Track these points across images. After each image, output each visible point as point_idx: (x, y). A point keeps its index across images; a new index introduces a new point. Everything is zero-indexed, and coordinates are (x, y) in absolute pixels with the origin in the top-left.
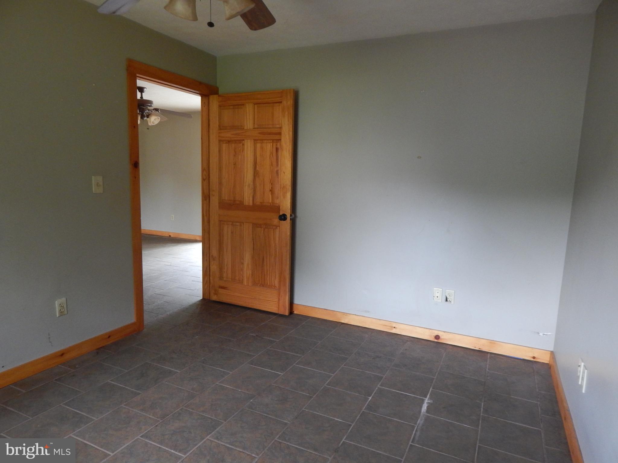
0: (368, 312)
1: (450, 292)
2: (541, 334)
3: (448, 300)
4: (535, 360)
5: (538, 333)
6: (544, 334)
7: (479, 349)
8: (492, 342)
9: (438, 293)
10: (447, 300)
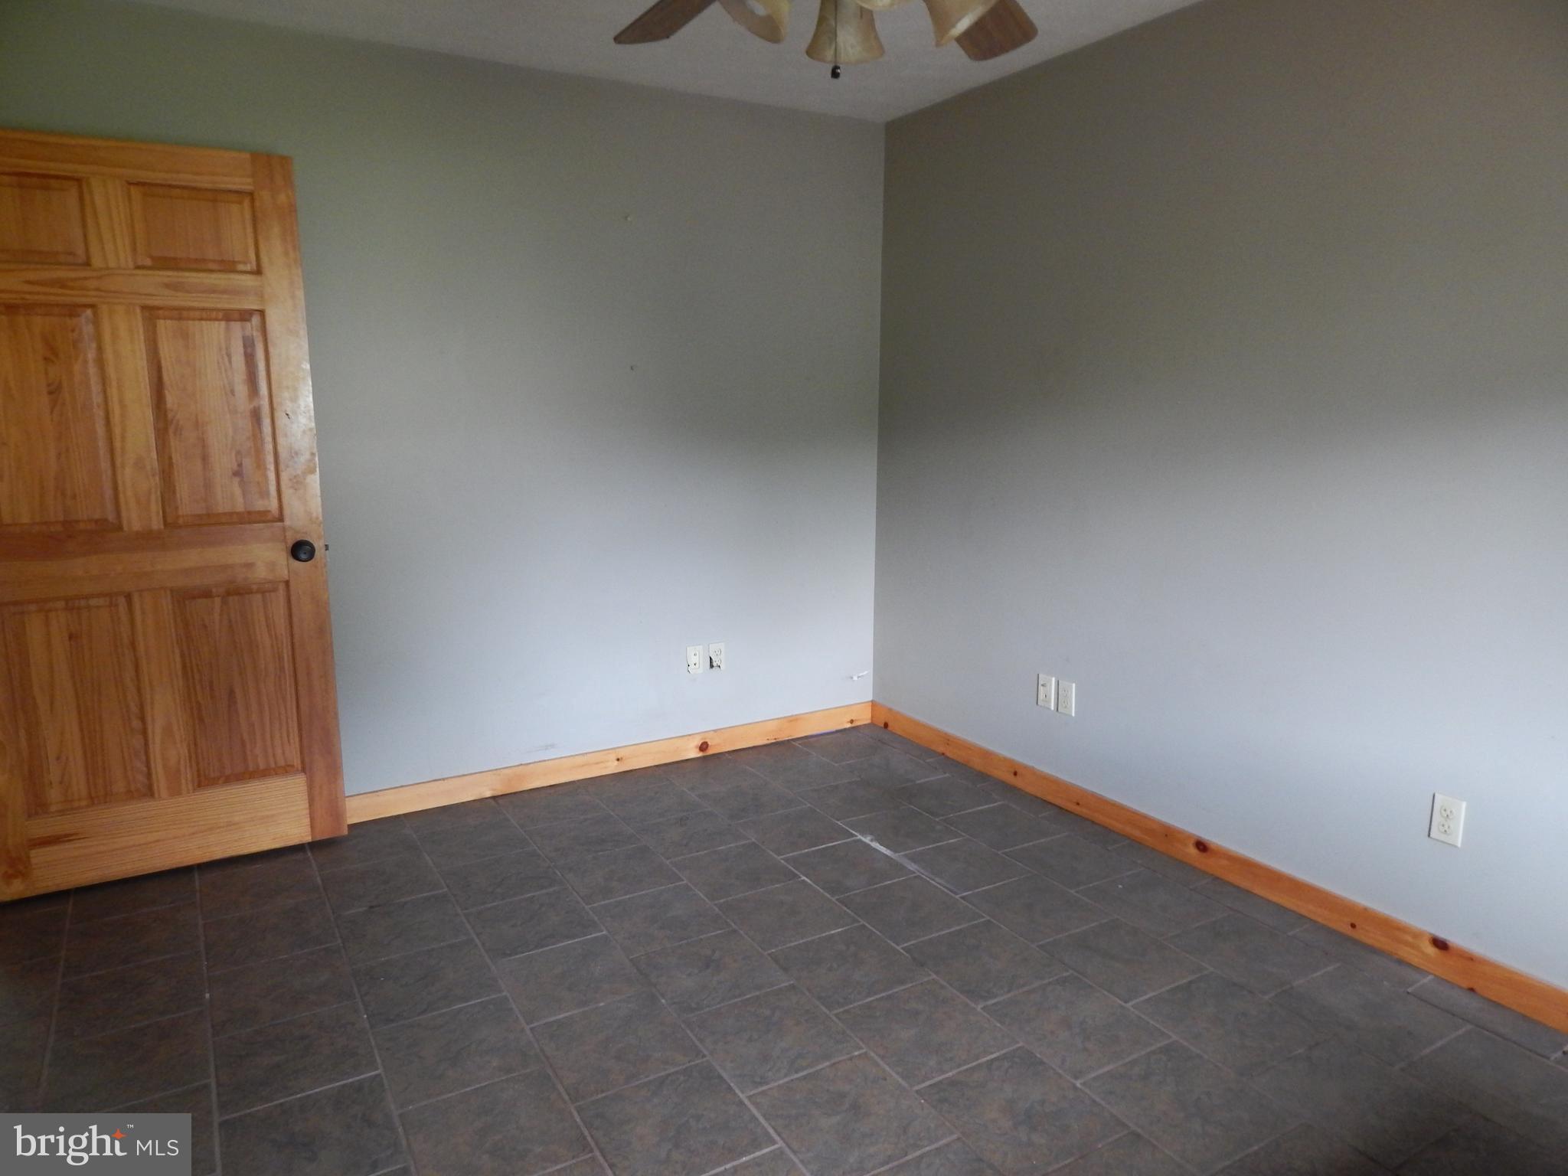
0: (552, 746)
1: (718, 649)
2: (855, 678)
3: (715, 664)
4: (853, 725)
5: (852, 678)
6: (858, 677)
7: (774, 741)
8: (793, 720)
9: (696, 657)
10: (712, 666)
